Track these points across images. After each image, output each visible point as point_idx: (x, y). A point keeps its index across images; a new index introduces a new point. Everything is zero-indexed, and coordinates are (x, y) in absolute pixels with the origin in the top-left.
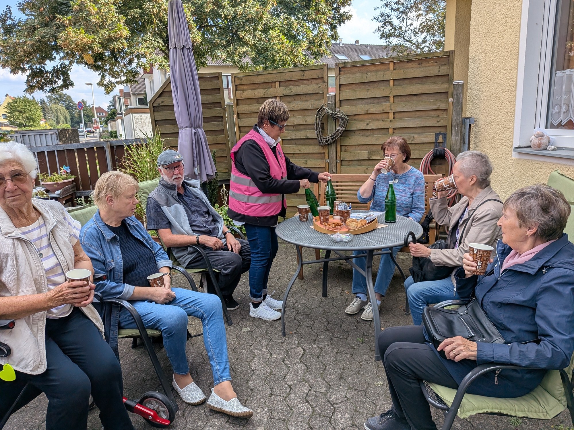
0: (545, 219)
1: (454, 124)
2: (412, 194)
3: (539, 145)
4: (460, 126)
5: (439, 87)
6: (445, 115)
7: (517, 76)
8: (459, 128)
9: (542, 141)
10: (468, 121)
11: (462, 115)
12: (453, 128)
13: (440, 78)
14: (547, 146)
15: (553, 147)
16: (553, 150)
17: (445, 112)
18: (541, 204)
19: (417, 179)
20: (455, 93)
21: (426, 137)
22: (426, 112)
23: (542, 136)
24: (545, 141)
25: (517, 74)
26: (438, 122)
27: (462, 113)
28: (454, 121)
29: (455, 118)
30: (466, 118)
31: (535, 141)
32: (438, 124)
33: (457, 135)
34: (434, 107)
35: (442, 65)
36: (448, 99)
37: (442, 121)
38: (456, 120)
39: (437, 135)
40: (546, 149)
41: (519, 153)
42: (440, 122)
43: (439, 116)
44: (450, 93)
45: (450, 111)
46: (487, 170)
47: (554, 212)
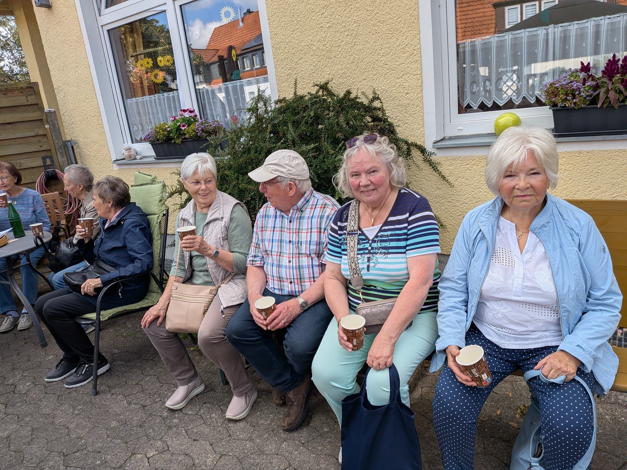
0: (114, 194)
1: (57, 147)
2: (34, 212)
3: (130, 156)
4: (63, 148)
5: (32, 116)
6: (46, 140)
7: (98, 104)
8: (63, 150)
9: (131, 153)
10: (69, 143)
11: (62, 139)
12: (57, 151)
13: (30, 107)
14: (135, 156)
15: (140, 157)
16: (141, 159)
17: (45, 137)
18: (110, 186)
19: (34, 197)
20: (49, 119)
21: (33, 162)
22: (26, 139)
23: (130, 149)
24: (133, 153)
25: (98, 102)
26: (41, 146)
27: (62, 137)
28: (56, 145)
29: (57, 142)
30: (66, 141)
31: (126, 153)
32: (42, 149)
33: (63, 157)
34: (33, 134)
35: (28, 95)
36: (44, 125)
37: (45, 146)
38: (58, 144)
39: (44, 159)
40: (136, 159)
41: (118, 165)
42: (43, 147)
43: (40, 141)
44: (44, 120)
45: (49, 135)
46: (90, 178)
47: (118, 190)
